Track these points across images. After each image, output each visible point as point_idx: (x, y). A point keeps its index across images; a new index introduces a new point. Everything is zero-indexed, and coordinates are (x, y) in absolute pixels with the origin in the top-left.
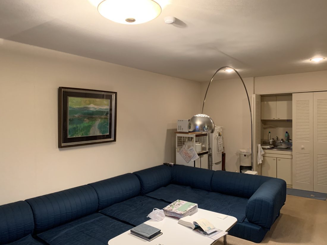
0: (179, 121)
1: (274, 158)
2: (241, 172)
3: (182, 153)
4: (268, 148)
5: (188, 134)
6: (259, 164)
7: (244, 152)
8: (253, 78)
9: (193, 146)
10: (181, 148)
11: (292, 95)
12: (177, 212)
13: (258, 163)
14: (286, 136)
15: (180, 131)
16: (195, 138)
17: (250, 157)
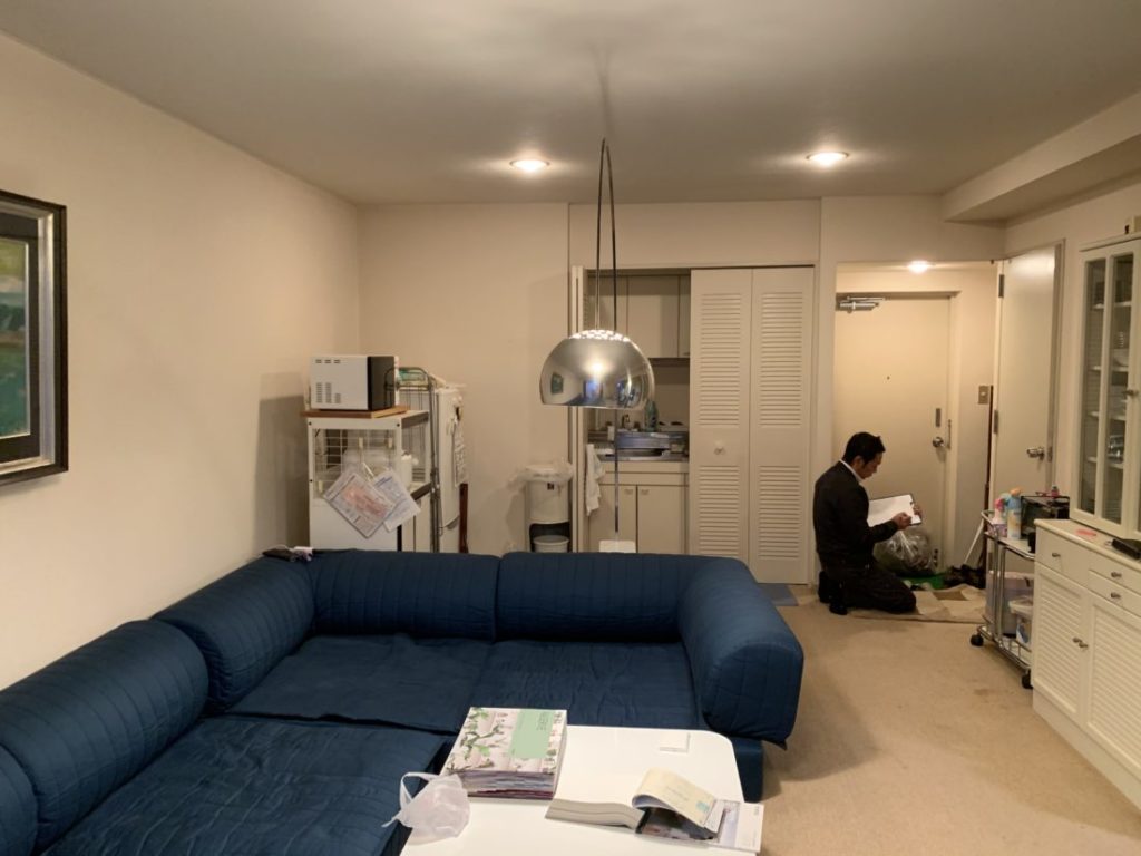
0: (319, 361)
1: (629, 488)
2: (533, 547)
3: (343, 499)
4: (607, 455)
5: (369, 417)
6: (593, 511)
7: (547, 476)
8: (565, 206)
9: (391, 465)
10: (337, 477)
11: (690, 275)
12: (520, 767)
13: (589, 509)
14: (650, 414)
15: (325, 405)
16: (399, 431)
17: (565, 491)
